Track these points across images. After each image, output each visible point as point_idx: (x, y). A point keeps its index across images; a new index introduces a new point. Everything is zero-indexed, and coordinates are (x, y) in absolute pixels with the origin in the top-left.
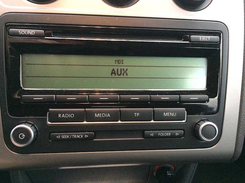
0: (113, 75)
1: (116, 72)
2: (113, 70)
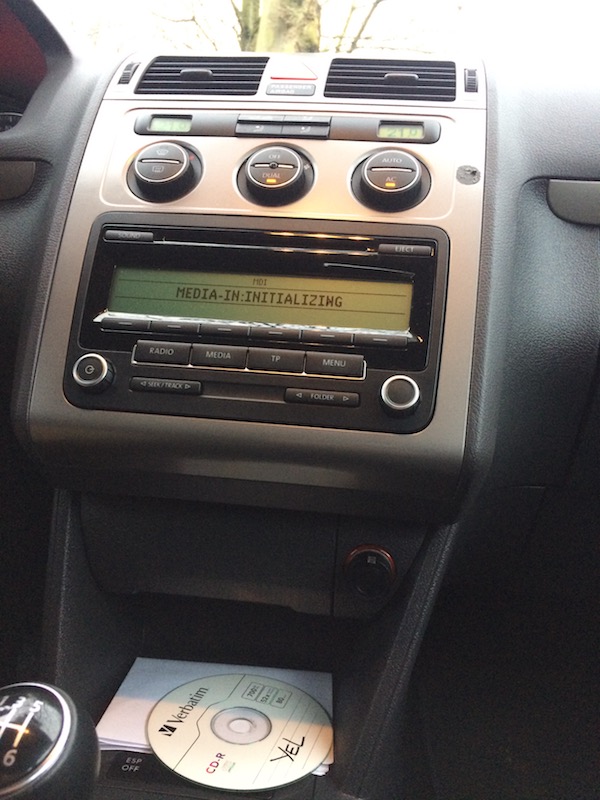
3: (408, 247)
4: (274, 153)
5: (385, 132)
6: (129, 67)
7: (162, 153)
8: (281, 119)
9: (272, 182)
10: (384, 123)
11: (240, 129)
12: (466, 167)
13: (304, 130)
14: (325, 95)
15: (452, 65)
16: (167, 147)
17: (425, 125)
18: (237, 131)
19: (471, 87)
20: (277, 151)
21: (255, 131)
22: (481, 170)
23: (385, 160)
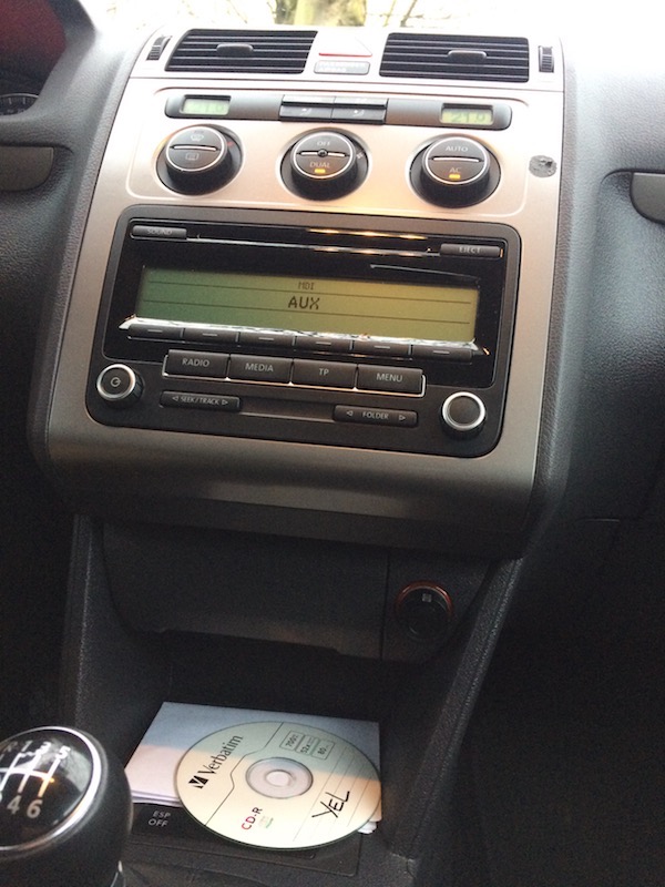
0: (292, 307)
1: (298, 302)
2: (294, 298)
3: (474, 247)
4: (323, 139)
5: (448, 117)
6: (159, 41)
7: (197, 139)
8: (331, 101)
9: (321, 172)
10: (448, 106)
11: (284, 111)
12: (540, 157)
13: (357, 114)
14: (381, 74)
15: (524, 41)
16: (202, 132)
17: (494, 108)
18: (281, 114)
19: (547, 67)
20: (326, 137)
21: (301, 115)
22: (557, 160)
23: (449, 148)
